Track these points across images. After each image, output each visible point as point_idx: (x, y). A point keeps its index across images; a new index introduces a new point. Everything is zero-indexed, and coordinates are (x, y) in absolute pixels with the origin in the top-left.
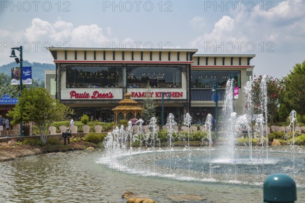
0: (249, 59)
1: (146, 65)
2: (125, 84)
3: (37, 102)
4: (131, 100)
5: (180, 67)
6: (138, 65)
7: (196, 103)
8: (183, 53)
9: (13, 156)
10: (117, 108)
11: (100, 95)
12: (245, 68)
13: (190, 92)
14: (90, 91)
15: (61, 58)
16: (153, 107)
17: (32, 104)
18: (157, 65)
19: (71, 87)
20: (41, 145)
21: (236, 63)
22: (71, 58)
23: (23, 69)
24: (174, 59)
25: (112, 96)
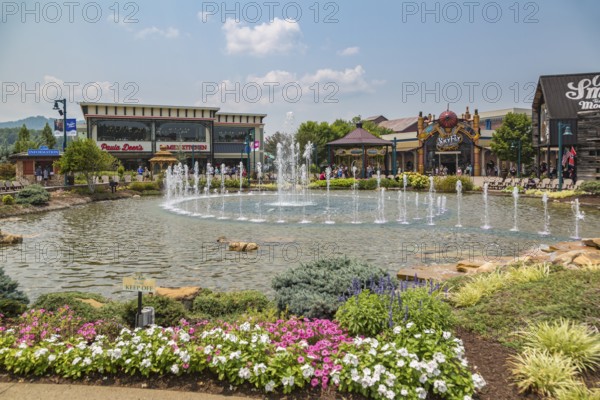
0: (262, 118)
1: (173, 120)
2: (154, 138)
3: (85, 153)
4: (167, 152)
5: (204, 123)
6: (166, 121)
7: (218, 155)
8: (207, 111)
9: (68, 205)
10: (153, 159)
11: (130, 148)
12: (259, 125)
13: (213, 145)
14: (121, 144)
15: (92, 112)
16: (185, 158)
17: (80, 154)
18: (183, 121)
19: (101, 140)
20: (90, 194)
21: (251, 121)
22: (102, 113)
23: (66, 121)
24: (199, 116)
25: (141, 148)
